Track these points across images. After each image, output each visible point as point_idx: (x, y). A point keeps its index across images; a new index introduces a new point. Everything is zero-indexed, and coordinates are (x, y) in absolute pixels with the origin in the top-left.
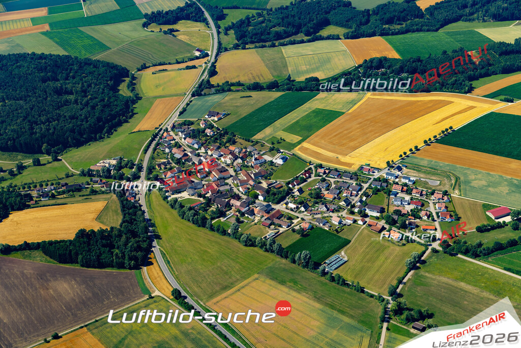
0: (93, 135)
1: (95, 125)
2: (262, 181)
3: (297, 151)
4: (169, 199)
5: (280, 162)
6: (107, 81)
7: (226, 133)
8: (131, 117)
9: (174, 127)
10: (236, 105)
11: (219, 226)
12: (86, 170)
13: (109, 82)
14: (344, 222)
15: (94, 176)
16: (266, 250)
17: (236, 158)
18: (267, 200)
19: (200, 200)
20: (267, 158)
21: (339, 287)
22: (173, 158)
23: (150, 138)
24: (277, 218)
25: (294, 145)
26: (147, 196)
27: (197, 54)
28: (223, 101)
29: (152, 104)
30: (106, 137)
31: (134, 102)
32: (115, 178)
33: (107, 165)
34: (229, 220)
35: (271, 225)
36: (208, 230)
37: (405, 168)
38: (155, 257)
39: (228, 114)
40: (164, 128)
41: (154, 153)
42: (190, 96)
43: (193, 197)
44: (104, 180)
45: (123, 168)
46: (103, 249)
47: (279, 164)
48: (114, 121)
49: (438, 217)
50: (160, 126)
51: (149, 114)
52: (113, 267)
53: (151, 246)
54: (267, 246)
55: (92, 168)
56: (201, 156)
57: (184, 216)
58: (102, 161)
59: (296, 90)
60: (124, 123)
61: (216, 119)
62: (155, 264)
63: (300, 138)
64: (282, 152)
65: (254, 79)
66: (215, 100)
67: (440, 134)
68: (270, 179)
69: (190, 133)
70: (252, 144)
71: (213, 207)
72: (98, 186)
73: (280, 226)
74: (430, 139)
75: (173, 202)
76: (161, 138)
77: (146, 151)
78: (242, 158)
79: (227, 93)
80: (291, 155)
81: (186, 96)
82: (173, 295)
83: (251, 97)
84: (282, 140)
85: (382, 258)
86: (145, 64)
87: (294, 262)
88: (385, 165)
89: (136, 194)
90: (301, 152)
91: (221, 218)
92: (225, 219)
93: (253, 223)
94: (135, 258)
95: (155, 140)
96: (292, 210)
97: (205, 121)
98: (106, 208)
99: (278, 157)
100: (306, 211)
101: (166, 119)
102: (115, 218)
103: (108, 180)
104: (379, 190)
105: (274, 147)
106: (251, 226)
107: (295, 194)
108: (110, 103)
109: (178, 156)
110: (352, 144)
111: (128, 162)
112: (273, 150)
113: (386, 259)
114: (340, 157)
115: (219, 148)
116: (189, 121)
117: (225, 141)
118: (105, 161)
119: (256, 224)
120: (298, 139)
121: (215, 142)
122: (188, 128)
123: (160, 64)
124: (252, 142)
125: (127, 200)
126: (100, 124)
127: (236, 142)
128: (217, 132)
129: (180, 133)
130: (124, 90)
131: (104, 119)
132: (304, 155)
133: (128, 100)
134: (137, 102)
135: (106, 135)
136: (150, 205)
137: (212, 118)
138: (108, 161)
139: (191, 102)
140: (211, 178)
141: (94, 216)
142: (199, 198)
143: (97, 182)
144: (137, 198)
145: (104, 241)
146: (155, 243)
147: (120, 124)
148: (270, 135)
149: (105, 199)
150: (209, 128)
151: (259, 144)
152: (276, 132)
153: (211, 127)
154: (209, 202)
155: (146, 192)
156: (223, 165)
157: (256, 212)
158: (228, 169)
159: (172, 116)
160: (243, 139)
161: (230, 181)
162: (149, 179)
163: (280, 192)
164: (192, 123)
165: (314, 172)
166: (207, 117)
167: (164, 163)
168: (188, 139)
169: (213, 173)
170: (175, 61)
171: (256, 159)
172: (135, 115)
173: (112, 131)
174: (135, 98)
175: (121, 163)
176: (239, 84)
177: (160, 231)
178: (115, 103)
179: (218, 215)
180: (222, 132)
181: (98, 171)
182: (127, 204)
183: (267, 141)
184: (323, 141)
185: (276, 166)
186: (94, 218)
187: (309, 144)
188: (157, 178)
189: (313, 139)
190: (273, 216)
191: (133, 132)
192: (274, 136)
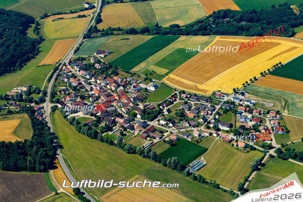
0: (8, 68)
1: (9, 60)
2: (139, 103)
3: (165, 80)
4: (68, 117)
5: (153, 89)
6: (18, 26)
7: (111, 67)
8: (37, 54)
9: (70, 62)
10: (117, 45)
11: (108, 138)
12: (4, 95)
13: (19, 27)
14: (202, 135)
15: (9, 99)
16: (144, 157)
17: (119, 86)
18: (143, 118)
19: (92, 118)
20: (143, 86)
21: (200, 184)
22: (70, 86)
23: (53, 71)
24: (152, 132)
25: (163, 76)
26: (51, 115)
27: (87, 6)
28: (107, 42)
29: (53, 44)
30: (18, 70)
31: (39, 43)
32: (26, 102)
33: (20, 91)
34: (115, 133)
35: (147, 137)
36: (99, 141)
37: (247, 94)
38: (59, 163)
39: (112, 53)
40: (63, 63)
41: (56, 82)
42: (82, 38)
43: (87, 116)
44: (18, 103)
45: (32, 94)
46: (18, 157)
47: (152, 91)
48: (24, 57)
49: (273, 130)
50: (60, 61)
51: (51, 52)
52: (26, 170)
53: (56, 154)
54: (145, 154)
55: (8, 93)
56: (92, 84)
57: (80, 131)
58: (15, 88)
59: (163, 34)
60: (32, 58)
61: (103, 56)
62: (59, 168)
63: (167, 71)
64: (154, 82)
65: (131, 25)
66: (102, 42)
67: (272, 68)
68: (145, 102)
69: (83, 67)
70: (131, 75)
71: (102, 123)
72: (13, 107)
73: (154, 138)
74: (265, 72)
75: (71, 120)
76: (61, 71)
77: (49, 80)
78: (123, 86)
79: (111, 36)
80: (161, 83)
81: (79, 38)
82: (74, 191)
83: (129, 39)
84: (153, 72)
85: (232, 162)
86: (46, 14)
87: (165, 165)
88: (232, 91)
89: (43, 114)
90: (168, 81)
91: (109, 132)
92: (112, 133)
93: (134, 136)
94: (44, 164)
95: (56, 72)
96: (163, 125)
97: (94, 57)
98: (20, 125)
99: (151, 85)
100: (173, 126)
101: (64, 56)
102: (27, 132)
103: (20, 103)
104: (228, 111)
105: (148, 78)
106: (132, 138)
107: (165, 113)
108: (21, 43)
109: (74, 84)
110: (206, 75)
111: (36, 89)
112: (147, 80)
113: (235, 162)
114: (198, 85)
115: (105, 78)
116: (82, 58)
117: (110, 73)
118: (18, 88)
119: (135, 137)
120: (165, 71)
121: (102, 73)
122: (82, 63)
123: (58, 14)
124: (131, 73)
125: (36, 118)
126: (13, 59)
127: (119, 74)
128: (104, 66)
129: (75, 67)
130: (31, 33)
131: (16, 56)
132: (170, 83)
133: (34, 41)
134: (41, 43)
135: (18, 68)
136: (54, 122)
137: (100, 55)
138: (20, 88)
139: (83, 43)
140: (100, 101)
141: (11, 131)
142: (92, 117)
143: (12, 105)
144: (44, 117)
145: (20, 151)
146: (58, 152)
147: (29, 60)
148: (145, 68)
149: (19, 118)
150: (97, 63)
151: (136, 75)
152: (149, 66)
153: (99, 62)
154: (99, 120)
155: (51, 113)
156: (109, 91)
157: (135, 128)
158: (113, 94)
159: (68, 54)
160: (124, 71)
161: (114, 104)
162: (52, 102)
163: (153, 112)
164: (84, 59)
165: (178, 96)
166: (95, 54)
167: (63, 90)
168: (81, 71)
169: (102, 97)
170: (70, 12)
171: (134, 87)
172: (40, 53)
173: (23, 65)
174: (40, 40)
175: (30, 90)
176: (119, 29)
177: (62, 142)
178: (25, 43)
179: (107, 130)
180: (108, 66)
181: (13, 96)
182: (36, 121)
183: (142, 73)
184: (185, 73)
185: (149, 92)
186: (11, 133)
187: (174, 75)
188: (58, 101)
189: (177, 71)
190: (149, 130)
191: (39, 66)
192: (147, 69)
